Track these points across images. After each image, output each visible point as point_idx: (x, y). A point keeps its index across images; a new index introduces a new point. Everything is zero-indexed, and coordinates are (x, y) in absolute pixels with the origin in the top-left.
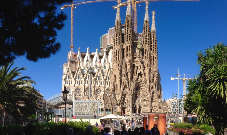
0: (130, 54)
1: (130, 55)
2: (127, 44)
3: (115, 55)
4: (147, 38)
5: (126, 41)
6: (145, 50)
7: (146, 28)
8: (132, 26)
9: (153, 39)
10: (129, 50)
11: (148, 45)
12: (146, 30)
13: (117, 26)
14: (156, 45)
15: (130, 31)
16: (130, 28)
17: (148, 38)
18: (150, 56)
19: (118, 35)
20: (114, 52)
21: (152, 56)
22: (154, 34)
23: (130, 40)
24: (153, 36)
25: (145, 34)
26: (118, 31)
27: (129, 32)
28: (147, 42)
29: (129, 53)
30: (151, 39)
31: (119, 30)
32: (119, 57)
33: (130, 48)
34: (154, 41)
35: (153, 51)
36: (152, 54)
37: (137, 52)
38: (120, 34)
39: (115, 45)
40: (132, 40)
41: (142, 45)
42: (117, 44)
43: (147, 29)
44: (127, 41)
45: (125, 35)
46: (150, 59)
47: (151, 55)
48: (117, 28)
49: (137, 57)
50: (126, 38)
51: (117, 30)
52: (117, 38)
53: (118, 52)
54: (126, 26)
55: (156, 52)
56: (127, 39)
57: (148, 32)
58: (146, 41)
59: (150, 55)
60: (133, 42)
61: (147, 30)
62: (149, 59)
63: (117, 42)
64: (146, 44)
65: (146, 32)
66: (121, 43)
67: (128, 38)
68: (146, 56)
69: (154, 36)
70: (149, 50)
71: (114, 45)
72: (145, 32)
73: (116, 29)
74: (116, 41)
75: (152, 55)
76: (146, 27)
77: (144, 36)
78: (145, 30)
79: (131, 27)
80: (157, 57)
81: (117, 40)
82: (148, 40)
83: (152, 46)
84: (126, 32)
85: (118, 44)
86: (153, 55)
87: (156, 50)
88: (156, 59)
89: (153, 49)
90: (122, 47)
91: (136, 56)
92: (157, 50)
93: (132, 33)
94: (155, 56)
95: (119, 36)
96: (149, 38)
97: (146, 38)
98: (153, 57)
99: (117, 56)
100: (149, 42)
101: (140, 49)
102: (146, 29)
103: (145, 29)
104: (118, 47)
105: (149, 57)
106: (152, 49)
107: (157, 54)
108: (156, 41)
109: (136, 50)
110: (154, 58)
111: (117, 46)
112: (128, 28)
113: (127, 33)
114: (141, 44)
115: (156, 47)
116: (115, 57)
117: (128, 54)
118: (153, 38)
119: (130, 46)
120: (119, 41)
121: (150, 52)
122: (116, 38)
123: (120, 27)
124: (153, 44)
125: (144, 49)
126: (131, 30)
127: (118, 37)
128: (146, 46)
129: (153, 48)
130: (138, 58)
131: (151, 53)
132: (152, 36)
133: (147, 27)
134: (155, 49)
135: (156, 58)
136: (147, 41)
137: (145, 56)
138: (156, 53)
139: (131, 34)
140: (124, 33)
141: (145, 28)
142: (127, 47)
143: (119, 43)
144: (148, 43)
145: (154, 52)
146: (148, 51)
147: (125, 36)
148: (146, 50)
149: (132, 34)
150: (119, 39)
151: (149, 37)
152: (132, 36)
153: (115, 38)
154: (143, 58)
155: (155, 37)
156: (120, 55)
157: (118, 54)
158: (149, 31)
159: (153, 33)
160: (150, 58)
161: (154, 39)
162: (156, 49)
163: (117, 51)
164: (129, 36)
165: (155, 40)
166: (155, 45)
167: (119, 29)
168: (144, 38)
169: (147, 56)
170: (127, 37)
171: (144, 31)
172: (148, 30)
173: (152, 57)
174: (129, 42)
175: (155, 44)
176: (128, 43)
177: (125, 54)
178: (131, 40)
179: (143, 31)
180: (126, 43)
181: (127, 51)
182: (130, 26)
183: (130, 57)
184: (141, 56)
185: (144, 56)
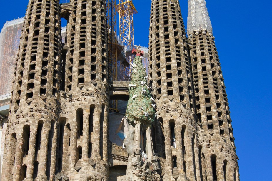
0: (95, 147)
1: (93, 154)
2: (80, 95)
3: (17, 154)
4: (173, 63)
5: (74, 83)
6: (166, 125)
7: (166, 16)
8: (102, 11)
9: (204, 69)
10: (90, 130)
11: (182, 98)
12: (166, 29)
13: (39, 9)
14: (221, 93)
15: (94, 33)
16: (94, 19)
17: (179, 64)
18: (196, 155)
19: (40, 51)
20: (14, 135)
21: (207, 152)
22: (205, 41)
23: (93, 77)
24: (199, 52)
25: (163, 48)
26: (41, 30)
27: (89, 38)
28: (176, 85)
29: (90, 145)
30: (191, 68)
31: (47, 30)
32: (36, 164)
33: (96, 119)
34: (210, 78)
35: (210, 127)
36: (204, 145)
37: (126, 136)
38: (51, 46)
39: (23, 100)
40: (104, 76)
41: (154, 103)
42: (30, 95)
43: (170, 20)
44: (81, 80)
45: (72, 52)
46: (198, 171)
47: (200, 148)
48: (38, 17)
49: (129, 164)
50: (75, 68)
51: (37, 25)
52: (33, 67)
53: (32, 138)
54: (75, 12)
55: (222, 132)
56: (81, 71)
57: (176, 34)
58: (169, 80)
59: (196, 149)
60: (110, 88)
61: (171, 28)
62: (192, 169)
63: (31, 86)
64: (170, 93)
65: (167, 37)
66: (54, 91)
67: (87, 68)
68: (174, 159)
69: (206, 51)
70: (189, 126)
71: (18, 102)
72: (162, 35)
73: (33, 20)
74: (25, 81)
75: (204, 148)
76: (161, 13)
77: (158, 58)
78: (158, 28)
79: (98, 15)
80: (236, 158)
81: (32, 76)
82: (180, 72)
83: (202, 101)
84: (77, 37)
85: (37, 97)
86: (208, 146)
87: (221, 123)
88: (228, 167)
89: (209, 118)
90: (59, 110)
91: (126, 159)
92: (229, 121)
93: (103, 42)
94: (222, 150)
95: (45, 55)
96: (183, 64)
97: (168, 63)
98: (213, 158)
99: (28, 160)
100: (185, 81)
101: (144, 123)
102: (166, 22)
103: (162, 21)
104: (37, 111)
105: (189, 159)
106: (203, 117)
107: (232, 140)
108: (218, 75)
109: (125, 129)
110: (220, 165)
111: (32, 106)
112: (83, 21)
113: (82, 46)
114: (148, 94)
115: (222, 106)
116: (17, 161)
117: (84, 150)
118: (203, 61)
119: (92, 108)
120: (44, 82)
121: (194, 135)
122: (27, 66)
123: (52, 12)
124: (207, 92)
125: (161, 119)
126: (99, 28)
127: (38, 62)
128: (172, 105)
129: (209, 113)
130: (137, 171)
131: (201, 138)
132: (195, 52)
133: (170, 13)
134: (219, 114)
135: (225, 162)
136: (175, 79)
137: (168, 158)
138: (226, 136)
139: (98, 46)
140: (68, 44)
141: (158, 21)
142: (80, 112)
143: (43, 91)
144: (181, 89)
145: (216, 131)
146: (184, 127)
147: (71, 60)
148: (172, 124)
149: (103, 50)
150: (44, 73)
151: (183, 59)
152: (103, 59)
153: (23, 64)
154: (159, 165)
155: (211, 58)
156: (42, 153)
157: (31, 150)
158: (179, 29)
159: (198, 38)
160: (197, 167)
161: (209, 67)
162: (224, 116)
163: (27, 129)
164: (88, 59)
165: (214, 73)
166: (217, 97)
167: (47, 22)
168: (158, 66)
169: (179, 158)
170: (82, 63)
171: (158, 35)
172: (175, 27)
173: (208, 160)
174: (92, 88)
175: (212, 93)
176: (84, 90)
177: (69, 151)
178: (99, 76)
179: (153, 32)
180: (76, 90)
181: (80, 133)
182: (94, 11)
183: (94, 166)
184: (149, 156)
185: (164, 157)
